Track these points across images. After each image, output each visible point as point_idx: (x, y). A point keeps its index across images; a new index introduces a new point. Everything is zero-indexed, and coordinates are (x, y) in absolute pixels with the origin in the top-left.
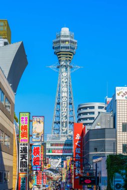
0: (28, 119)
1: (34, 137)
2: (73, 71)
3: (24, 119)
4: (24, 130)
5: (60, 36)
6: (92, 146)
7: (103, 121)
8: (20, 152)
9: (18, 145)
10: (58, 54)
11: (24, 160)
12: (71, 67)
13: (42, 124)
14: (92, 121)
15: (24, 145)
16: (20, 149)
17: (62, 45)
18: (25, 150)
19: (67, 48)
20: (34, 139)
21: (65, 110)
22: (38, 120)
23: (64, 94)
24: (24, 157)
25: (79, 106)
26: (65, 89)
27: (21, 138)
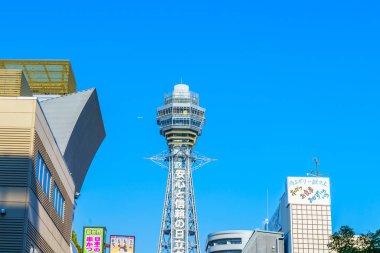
2: (197, 167)
5: (171, 101)
10: (168, 134)
12: (193, 160)
17: (175, 116)
19: (185, 122)
21: (179, 245)
23: (179, 214)
25: (209, 236)
26: (180, 203)
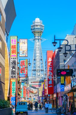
0: (16, 41)
1: (21, 53)
3: (14, 41)
4: (14, 49)
8: (11, 63)
13: (26, 44)
15: (14, 59)
16: (11, 62)
17: (36, 27)
19: (39, 29)
20: (21, 55)
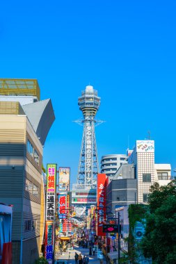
0: (55, 170)
1: (61, 187)
3: (52, 170)
4: (51, 181)
5: (84, 94)
6: (114, 195)
7: (125, 172)
8: (47, 201)
9: (46, 194)
10: (83, 110)
11: (51, 209)
12: (95, 122)
13: (68, 175)
14: (114, 172)
15: (51, 194)
16: (47, 198)
17: (87, 101)
18: (52, 199)
19: (91, 104)
21: (89, 161)
22: (64, 171)
23: (88, 147)
24: (51, 206)
25: (102, 157)
26: (89, 142)
27: (48, 188)
